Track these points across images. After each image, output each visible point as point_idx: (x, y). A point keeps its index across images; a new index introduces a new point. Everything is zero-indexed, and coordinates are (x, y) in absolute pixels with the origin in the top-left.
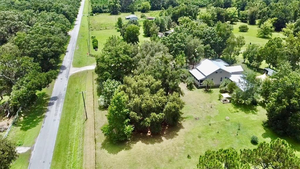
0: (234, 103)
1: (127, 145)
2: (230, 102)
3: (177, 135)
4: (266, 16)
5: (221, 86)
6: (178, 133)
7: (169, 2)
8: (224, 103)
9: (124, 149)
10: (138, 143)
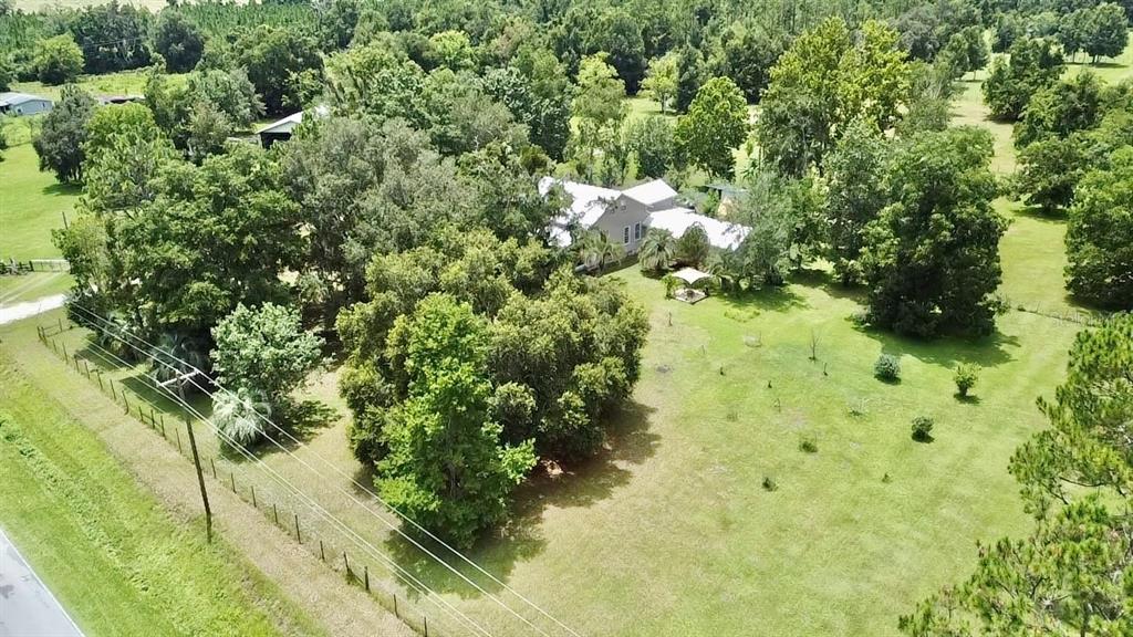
0: (720, 295)
1: (512, 538)
2: (708, 295)
3: (657, 437)
4: (570, 52)
5: (642, 256)
6: (651, 431)
7: (167, 34)
8: (693, 304)
9: (519, 557)
10: (545, 514)
